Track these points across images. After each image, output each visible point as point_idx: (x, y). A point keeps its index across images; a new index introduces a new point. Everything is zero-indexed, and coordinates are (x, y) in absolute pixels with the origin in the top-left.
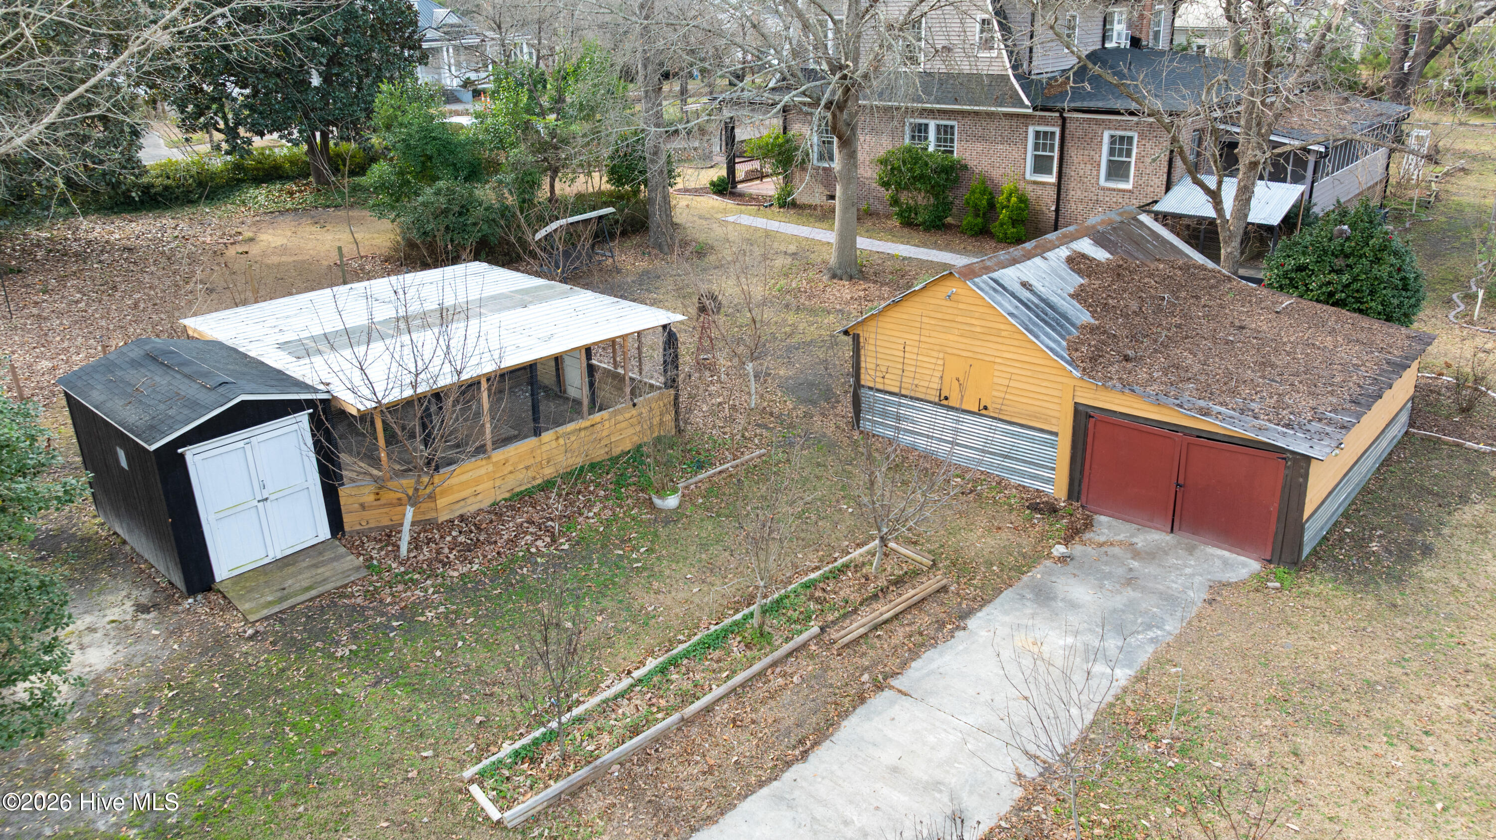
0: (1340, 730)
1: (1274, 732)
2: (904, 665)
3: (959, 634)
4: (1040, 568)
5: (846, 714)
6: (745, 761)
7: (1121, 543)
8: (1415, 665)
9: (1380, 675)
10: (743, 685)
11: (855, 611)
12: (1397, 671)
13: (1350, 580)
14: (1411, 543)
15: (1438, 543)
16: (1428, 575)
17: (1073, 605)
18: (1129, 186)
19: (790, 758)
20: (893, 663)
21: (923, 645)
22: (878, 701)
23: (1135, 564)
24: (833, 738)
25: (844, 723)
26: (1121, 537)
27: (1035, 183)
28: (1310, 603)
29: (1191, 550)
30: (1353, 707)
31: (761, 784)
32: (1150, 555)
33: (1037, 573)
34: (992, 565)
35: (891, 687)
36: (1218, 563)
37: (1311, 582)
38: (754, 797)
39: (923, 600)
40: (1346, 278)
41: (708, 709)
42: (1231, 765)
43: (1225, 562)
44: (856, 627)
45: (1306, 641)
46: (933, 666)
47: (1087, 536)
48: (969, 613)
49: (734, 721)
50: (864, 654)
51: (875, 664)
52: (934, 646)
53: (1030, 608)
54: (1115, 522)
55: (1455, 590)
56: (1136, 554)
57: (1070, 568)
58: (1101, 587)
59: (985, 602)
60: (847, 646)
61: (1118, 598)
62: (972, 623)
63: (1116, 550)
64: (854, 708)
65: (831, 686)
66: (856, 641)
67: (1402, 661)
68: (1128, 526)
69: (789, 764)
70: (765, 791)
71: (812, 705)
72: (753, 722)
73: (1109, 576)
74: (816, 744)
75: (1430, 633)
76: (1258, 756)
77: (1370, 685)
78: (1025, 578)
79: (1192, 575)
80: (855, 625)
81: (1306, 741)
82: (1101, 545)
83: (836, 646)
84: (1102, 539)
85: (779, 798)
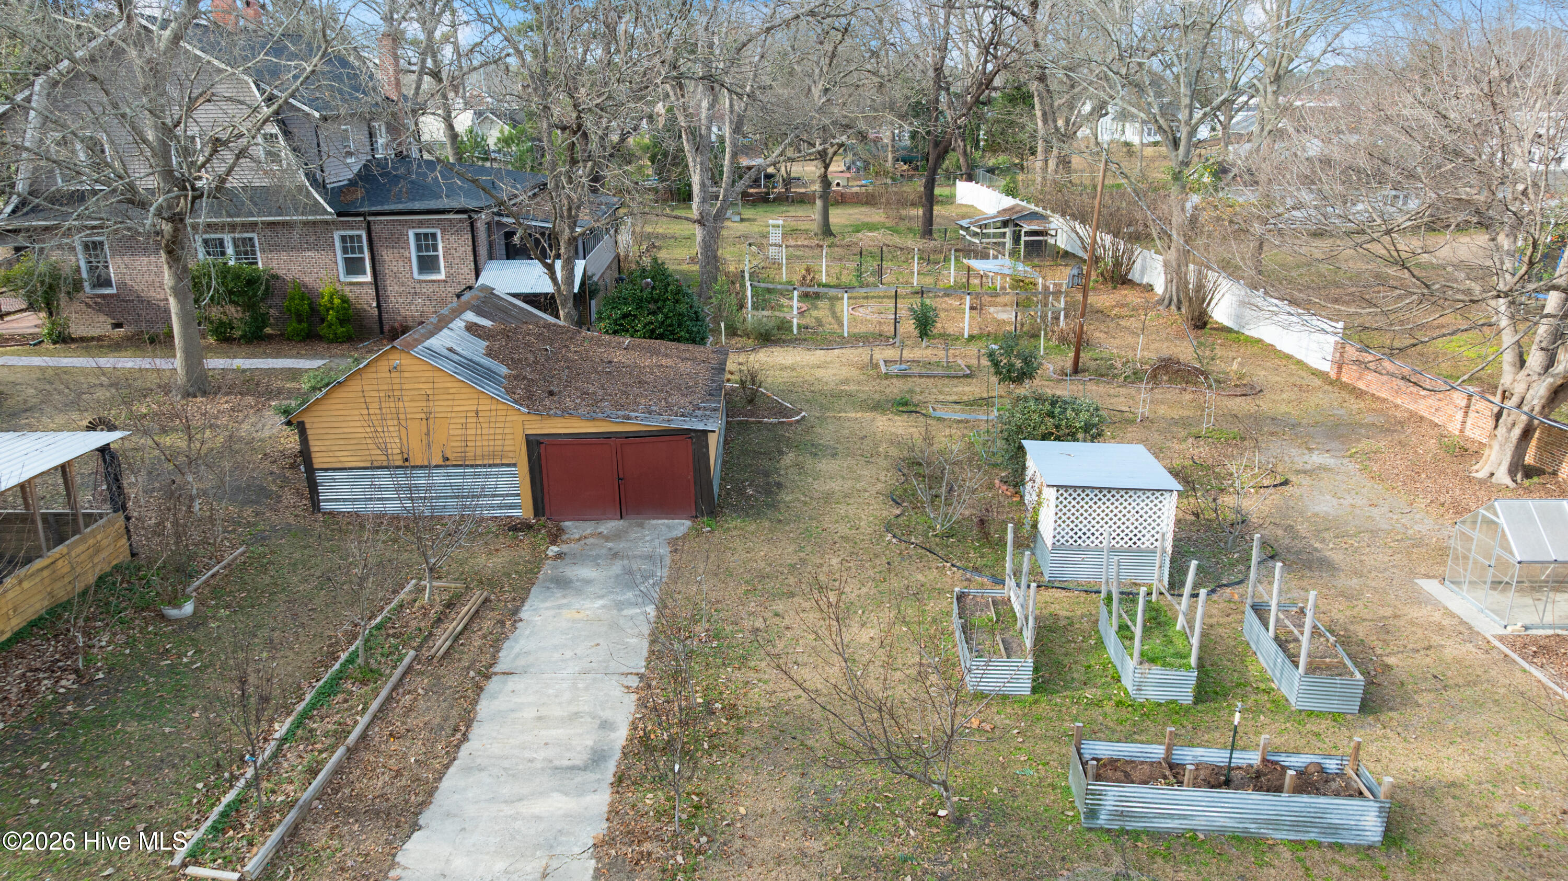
0: (792, 595)
1: (759, 609)
2: (494, 657)
3: (519, 625)
4: (546, 567)
5: (475, 702)
6: (422, 757)
7: (592, 535)
8: (809, 549)
9: (795, 559)
10: (380, 710)
11: (431, 634)
12: (802, 555)
13: (747, 515)
14: (768, 484)
15: (782, 480)
16: (788, 499)
17: (588, 582)
18: (442, 276)
19: (455, 743)
20: (485, 659)
21: (498, 640)
22: (493, 685)
23: (610, 545)
24: (478, 718)
25: (478, 708)
26: (588, 531)
27: (351, 284)
28: (734, 533)
29: (641, 526)
30: (792, 580)
31: (447, 767)
32: (617, 536)
33: (547, 570)
34: (510, 575)
35: (496, 674)
36: (664, 528)
37: (726, 521)
38: (447, 776)
39: (477, 611)
40: (660, 317)
41: (364, 736)
42: (747, 633)
43: (668, 527)
44: (441, 642)
45: (745, 556)
46: (517, 650)
47: (564, 537)
48: (516, 611)
49: (391, 735)
50: (460, 660)
51: (473, 663)
52: (507, 638)
53: (559, 593)
54: (577, 524)
55: (805, 503)
56: (607, 539)
57: (567, 560)
58: (598, 565)
59: (523, 600)
60: (443, 657)
61: (614, 568)
62: (524, 614)
63: (591, 541)
64: (479, 695)
65: (451, 687)
66: (447, 652)
67: (801, 549)
68: (588, 523)
69: (458, 747)
70: (452, 770)
71: (446, 704)
72: (408, 731)
73: (598, 557)
74: (468, 727)
75: (806, 529)
76: (759, 623)
77: (793, 566)
78: (540, 576)
79: (652, 540)
80: (438, 644)
81: (779, 606)
82: (579, 540)
83: (435, 660)
84: (577, 536)
85: (468, 770)
